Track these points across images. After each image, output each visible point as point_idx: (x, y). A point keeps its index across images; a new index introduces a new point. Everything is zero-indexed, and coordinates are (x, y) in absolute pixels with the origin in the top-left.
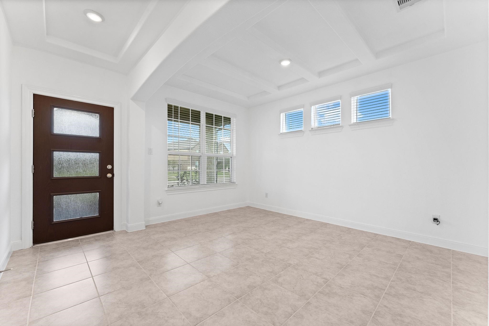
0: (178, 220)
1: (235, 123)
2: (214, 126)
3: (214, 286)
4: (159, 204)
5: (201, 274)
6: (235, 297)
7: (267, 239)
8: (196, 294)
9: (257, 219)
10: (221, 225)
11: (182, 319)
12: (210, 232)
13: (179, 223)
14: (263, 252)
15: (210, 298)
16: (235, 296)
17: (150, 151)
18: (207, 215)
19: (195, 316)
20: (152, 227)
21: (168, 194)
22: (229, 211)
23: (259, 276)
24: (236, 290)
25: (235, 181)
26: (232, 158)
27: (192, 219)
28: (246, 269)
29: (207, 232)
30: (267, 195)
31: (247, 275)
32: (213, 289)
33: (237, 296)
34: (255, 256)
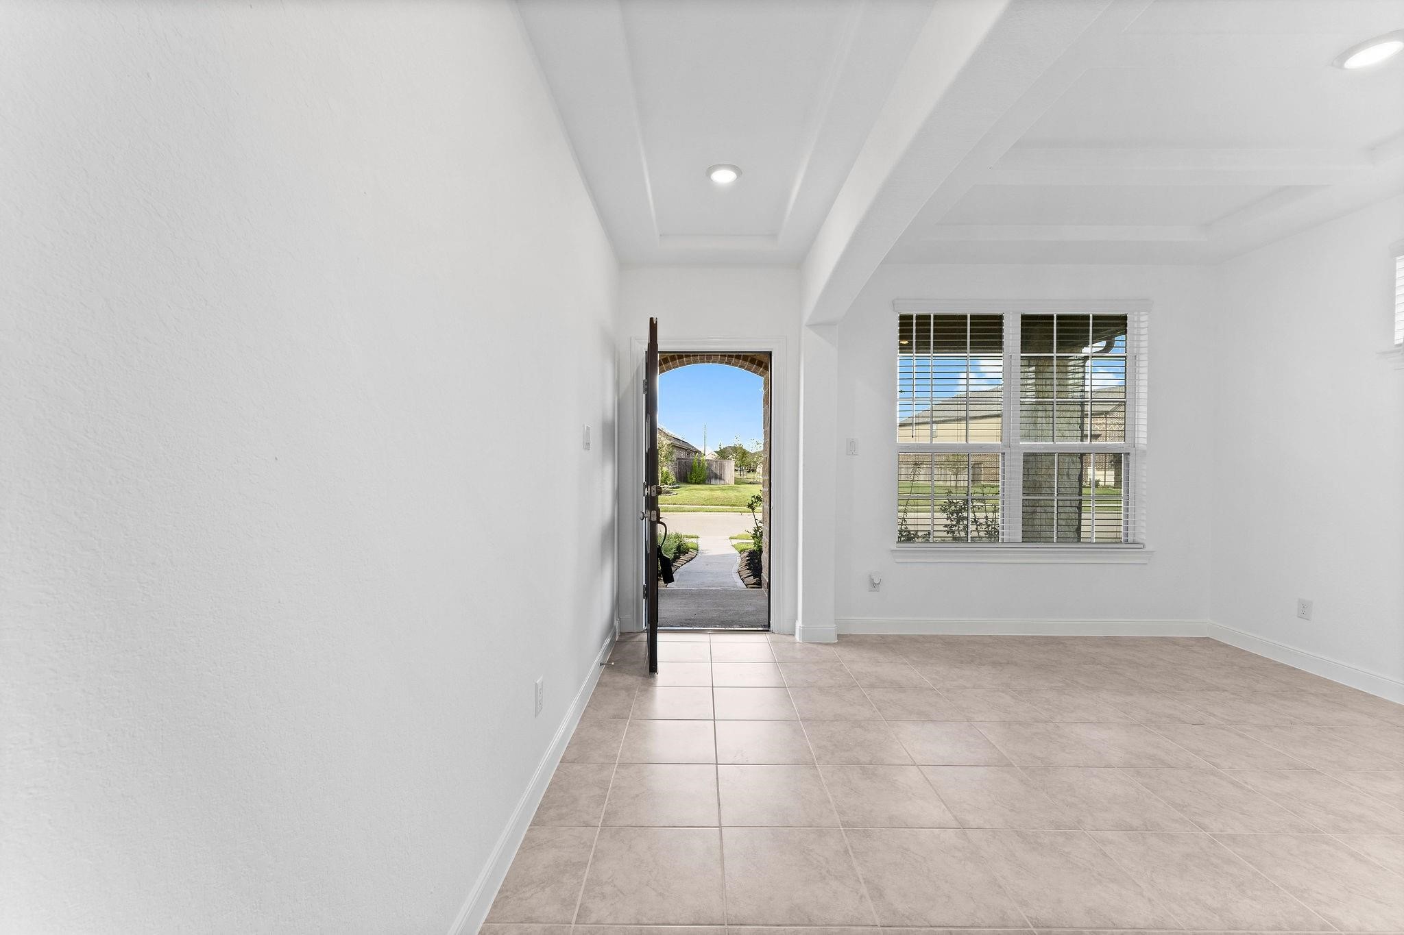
0: (924, 636)
1: (1144, 331)
2: (1055, 354)
3: (968, 855)
4: (874, 585)
5: (944, 806)
6: (1028, 917)
7: (1250, 787)
8: (913, 853)
9: (1232, 696)
10: (1060, 685)
11: (859, 894)
12: (1012, 697)
13: (926, 645)
14: (1203, 827)
15: (947, 882)
16: (1030, 915)
17: (851, 447)
18: (1022, 641)
19: (892, 904)
20: (852, 642)
21: (897, 560)
22: (1114, 642)
23: (1150, 900)
24: (1039, 900)
25: (1142, 537)
26: (1131, 458)
27: (968, 641)
28: (1105, 855)
29: (1003, 692)
30: (1304, 610)
31: (1099, 874)
32: (963, 862)
33: (1037, 918)
34: (1158, 824)
